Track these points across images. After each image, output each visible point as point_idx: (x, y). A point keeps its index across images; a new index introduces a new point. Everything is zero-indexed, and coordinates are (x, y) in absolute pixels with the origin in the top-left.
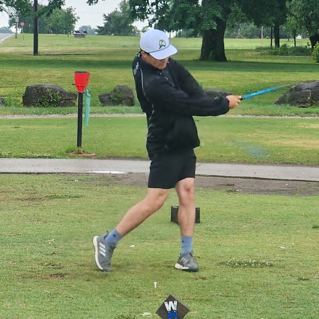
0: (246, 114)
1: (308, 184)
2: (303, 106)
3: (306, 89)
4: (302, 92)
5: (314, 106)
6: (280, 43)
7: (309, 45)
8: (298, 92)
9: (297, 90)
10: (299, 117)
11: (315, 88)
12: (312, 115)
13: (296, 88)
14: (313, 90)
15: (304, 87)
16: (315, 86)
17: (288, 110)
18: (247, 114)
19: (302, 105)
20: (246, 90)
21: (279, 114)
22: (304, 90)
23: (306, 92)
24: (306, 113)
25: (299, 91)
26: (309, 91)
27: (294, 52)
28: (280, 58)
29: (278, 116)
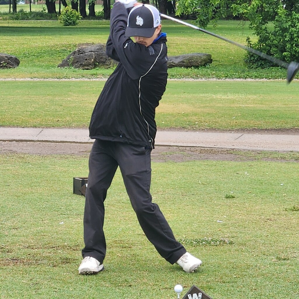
0: (34, 77)
1: (169, 149)
2: (87, 68)
3: (90, 52)
4: (85, 55)
5: (98, 68)
6: (17, 8)
7: (45, 10)
8: (82, 55)
9: (80, 53)
10: (87, 79)
11: (97, 50)
12: (98, 77)
13: (79, 51)
14: (96, 53)
15: (87, 50)
16: (98, 49)
17: (74, 73)
18: (36, 77)
19: (85, 67)
20: (24, 54)
21: (66, 77)
22: (87, 53)
23: (89, 54)
24: (92, 75)
25: (82, 53)
26: (92, 54)
27: (34, 16)
28: (24, 23)
29: (66, 78)
